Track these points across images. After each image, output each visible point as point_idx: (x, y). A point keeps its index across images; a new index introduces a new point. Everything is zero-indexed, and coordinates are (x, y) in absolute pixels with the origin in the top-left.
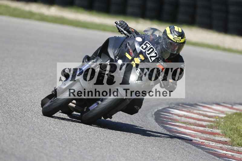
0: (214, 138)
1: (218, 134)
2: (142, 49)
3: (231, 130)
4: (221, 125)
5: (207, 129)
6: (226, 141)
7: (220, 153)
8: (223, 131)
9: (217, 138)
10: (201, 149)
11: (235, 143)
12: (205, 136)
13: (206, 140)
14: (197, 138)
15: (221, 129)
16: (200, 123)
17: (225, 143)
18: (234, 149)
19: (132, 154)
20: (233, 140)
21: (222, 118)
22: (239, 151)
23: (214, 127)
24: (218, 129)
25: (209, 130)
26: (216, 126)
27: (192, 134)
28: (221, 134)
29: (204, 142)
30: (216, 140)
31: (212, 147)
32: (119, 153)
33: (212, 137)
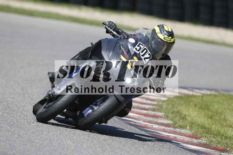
0: (156, 121)
1: (161, 117)
2: (136, 51)
3: (172, 113)
4: (163, 108)
5: (150, 112)
6: (168, 124)
7: (163, 135)
8: (165, 114)
9: (160, 121)
10: (145, 132)
11: (177, 125)
12: (148, 119)
13: (149, 122)
14: (140, 121)
15: (163, 112)
16: (143, 106)
17: (167, 125)
18: (176, 131)
19: (78, 138)
20: (175, 123)
21: (164, 101)
22: (181, 133)
23: (157, 110)
24: (161, 112)
25: (152, 113)
26: (158, 110)
27: (135, 117)
28: (163, 117)
29: (147, 125)
30: (158, 123)
31: (154, 129)
32: (66, 136)
33: (155, 120)
